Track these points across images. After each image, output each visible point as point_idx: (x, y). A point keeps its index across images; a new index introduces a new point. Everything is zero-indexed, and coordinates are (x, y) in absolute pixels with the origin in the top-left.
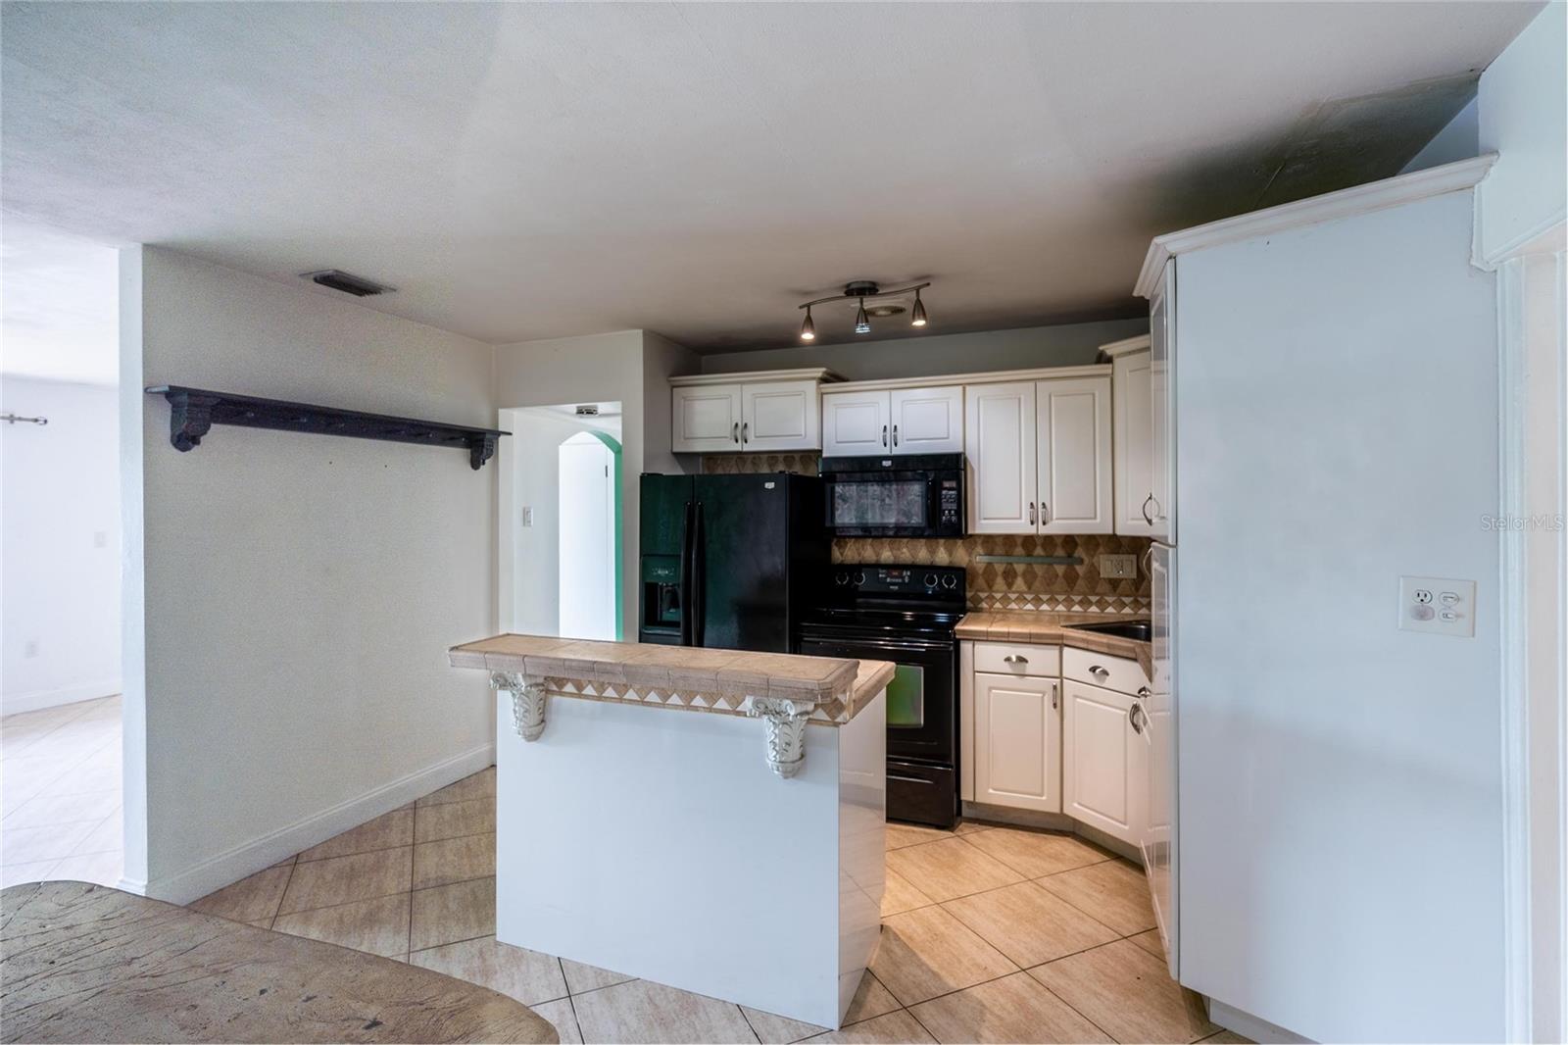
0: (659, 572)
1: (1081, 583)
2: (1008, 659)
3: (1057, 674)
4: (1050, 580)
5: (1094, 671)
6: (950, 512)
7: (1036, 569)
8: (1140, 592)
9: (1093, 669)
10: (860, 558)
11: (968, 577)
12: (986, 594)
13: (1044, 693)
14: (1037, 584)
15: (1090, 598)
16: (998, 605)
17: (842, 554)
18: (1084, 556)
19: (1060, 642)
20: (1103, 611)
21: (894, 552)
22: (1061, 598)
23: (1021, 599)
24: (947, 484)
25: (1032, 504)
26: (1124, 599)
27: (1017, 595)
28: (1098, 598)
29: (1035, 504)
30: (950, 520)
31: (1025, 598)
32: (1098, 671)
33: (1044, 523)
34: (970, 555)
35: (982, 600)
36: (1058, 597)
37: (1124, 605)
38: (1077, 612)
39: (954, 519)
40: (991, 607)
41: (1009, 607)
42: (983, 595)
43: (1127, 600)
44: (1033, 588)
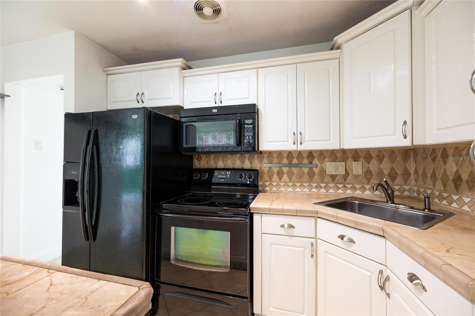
0: (72, 173)
1: (316, 177)
2: (282, 226)
3: (314, 236)
4: (301, 176)
5: (342, 239)
6: (249, 138)
7: (293, 170)
8: (347, 182)
9: (342, 237)
10: (208, 166)
11: (260, 175)
12: (269, 183)
13: (305, 248)
14: (294, 178)
15: (321, 185)
16: (274, 189)
17: (199, 164)
18: (318, 163)
19: (315, 215)
20: (327, 191)
21: (224, 162)
22: (306, 185)
23: (286, 185)
24: (247, 122)
25: (294, 133)
26: (339, 185)
27: (284, 184)
28: (325, 185)
29: (296, 133)
30: (249, 142)
31: (288, 185)
32: (345, 239)
33: (301, 144)
34: (261, 163)
35: (267, 186)
36: (304, 184)
37: (338, 188)
38: (314, 192)
39: (251, 141)
40: (271, 190)
41: (280, 190)
42: (267, 184)
43: (340, 186)
44: (292, 180)
